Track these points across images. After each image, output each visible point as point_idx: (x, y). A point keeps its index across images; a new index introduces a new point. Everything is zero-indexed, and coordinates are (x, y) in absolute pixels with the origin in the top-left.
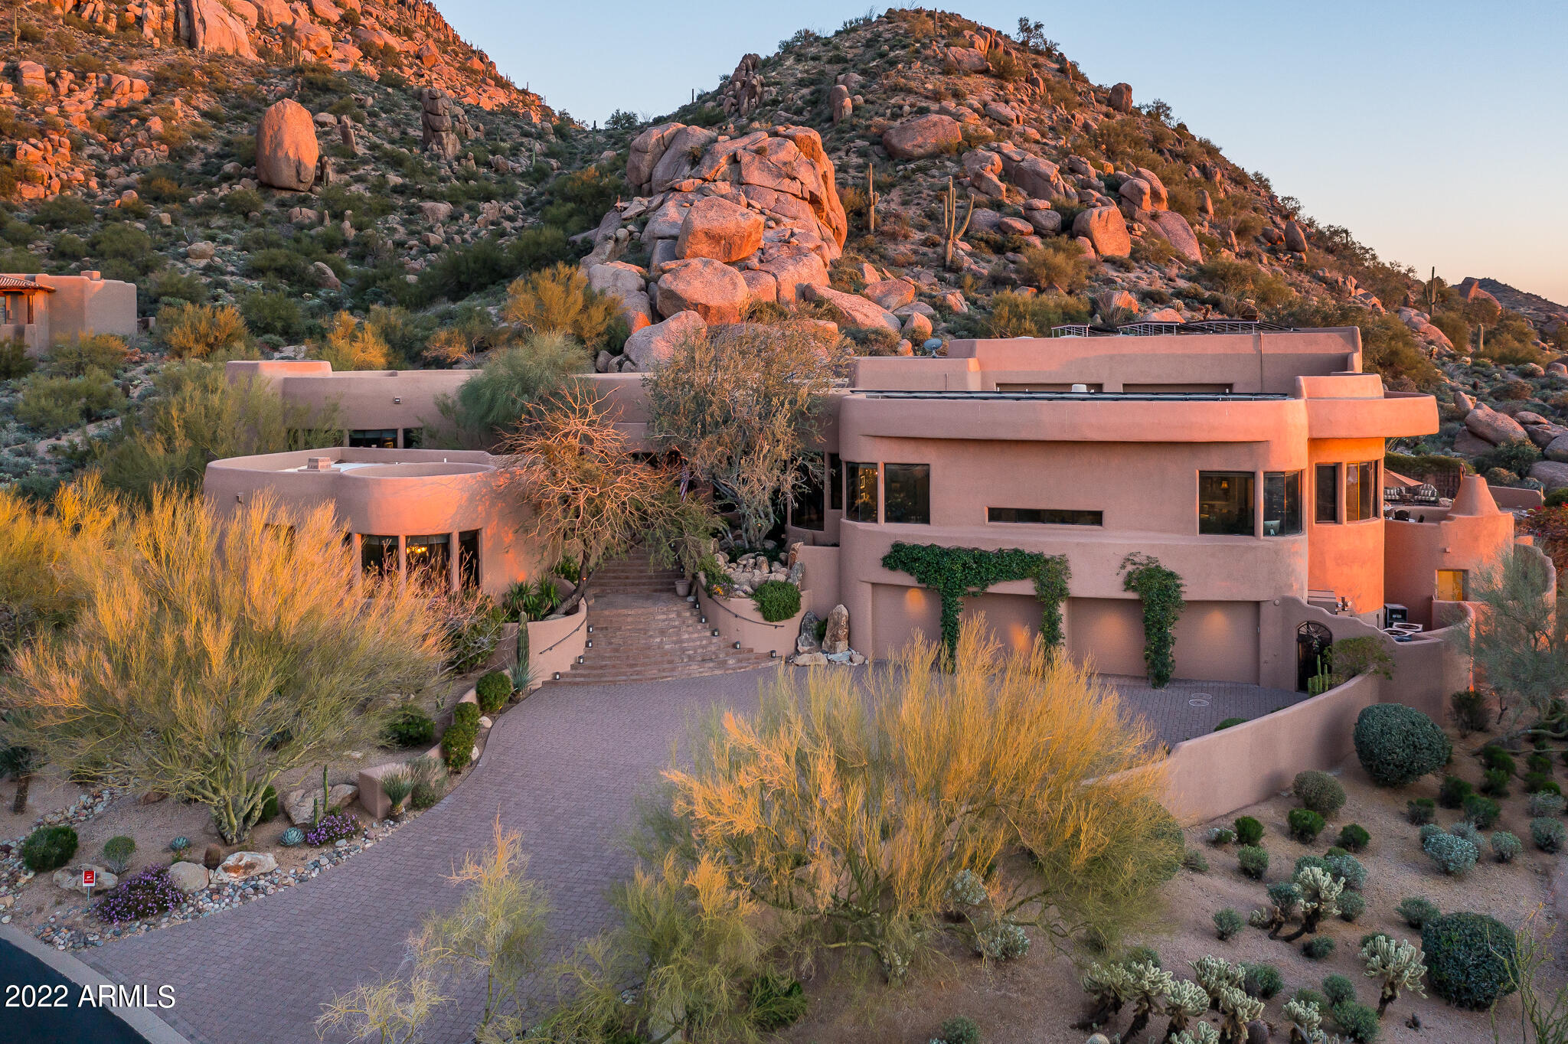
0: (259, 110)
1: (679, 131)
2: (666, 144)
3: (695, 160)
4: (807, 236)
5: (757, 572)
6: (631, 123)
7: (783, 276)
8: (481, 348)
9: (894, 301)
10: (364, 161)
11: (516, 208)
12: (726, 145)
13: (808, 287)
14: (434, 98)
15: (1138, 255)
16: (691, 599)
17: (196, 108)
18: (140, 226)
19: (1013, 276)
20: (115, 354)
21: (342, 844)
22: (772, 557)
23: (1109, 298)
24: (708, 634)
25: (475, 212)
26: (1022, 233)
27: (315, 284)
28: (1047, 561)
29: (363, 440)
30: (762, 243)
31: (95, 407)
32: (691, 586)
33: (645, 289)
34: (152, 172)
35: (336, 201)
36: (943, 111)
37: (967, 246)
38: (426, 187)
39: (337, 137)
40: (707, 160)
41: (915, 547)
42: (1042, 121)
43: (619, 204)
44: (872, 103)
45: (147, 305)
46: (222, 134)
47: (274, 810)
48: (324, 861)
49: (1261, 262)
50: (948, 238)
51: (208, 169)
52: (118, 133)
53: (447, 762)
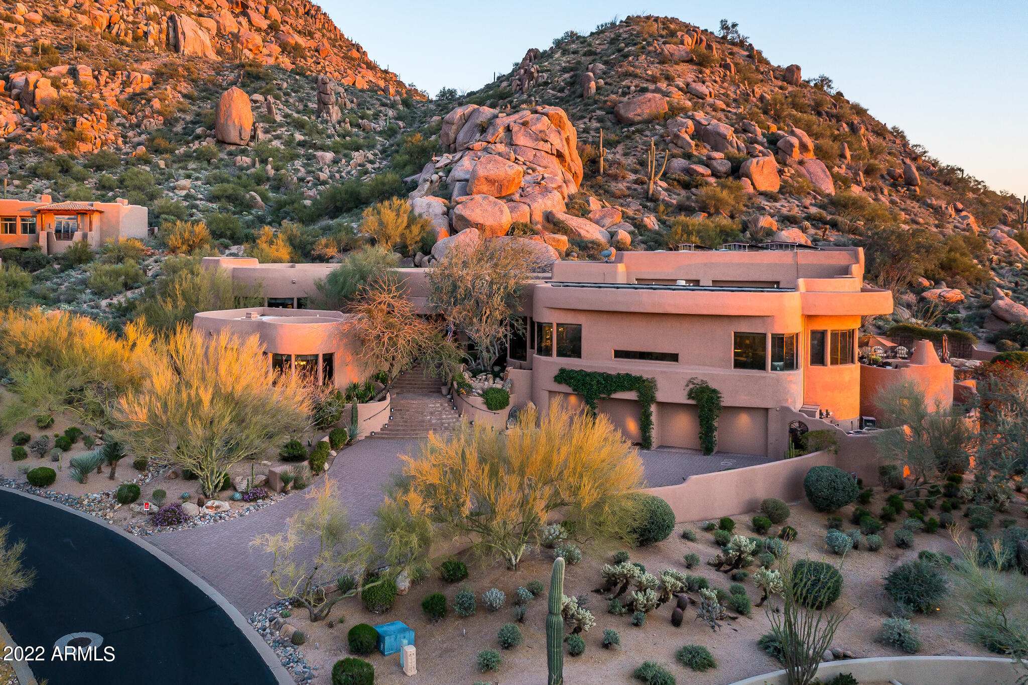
0: (217, 93)
1: (474, 110)
2: (466, 119)
3: (483, 129)
4: (552, 180)
5: (486, 383)
6: (453, 96)
7: (535, 206)
8: (345, 249)
9: (607, 221)
10: (281, 126)
11: (375, 155)
12: (504, 120)
13: (550, 212)
14: (325, 83)
15: (784, 190)
16: (449, 397)
17: (180, 92)
18: (148, 169)
19: (693, 204)
20: (138, 250)
21: (260, 501)
22: (496, 375)
23: (756, 221)
24: (457, 416)
25: (349, 158)
26: (703, 175)
27: (249, 206)
28: (644, 381)
29: (275, 303)
30: (523, 184)
31: (129, 282)
32: (450, 389)
33: (447, 214)
34: (154, 134)
35: (263, 152)
36: (658, 90)
37: (664, 184)
38: (318, 142)
39: (264, 110)
40: (491, 130)
41: (572, 371)
42: (727, 96)
43: (434, 158)
44: (610, 84)
45: (154, 220)
46: (195, 108)
47: (228, 485)
48: (252, 508)
49: (882, 193)
50: (650, 179)
51: (187, 132)
52: (134, 110)
53: (312, 468)
